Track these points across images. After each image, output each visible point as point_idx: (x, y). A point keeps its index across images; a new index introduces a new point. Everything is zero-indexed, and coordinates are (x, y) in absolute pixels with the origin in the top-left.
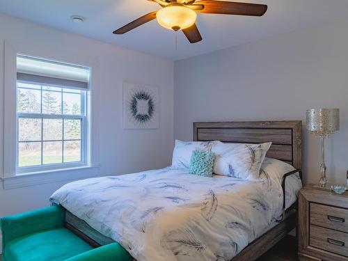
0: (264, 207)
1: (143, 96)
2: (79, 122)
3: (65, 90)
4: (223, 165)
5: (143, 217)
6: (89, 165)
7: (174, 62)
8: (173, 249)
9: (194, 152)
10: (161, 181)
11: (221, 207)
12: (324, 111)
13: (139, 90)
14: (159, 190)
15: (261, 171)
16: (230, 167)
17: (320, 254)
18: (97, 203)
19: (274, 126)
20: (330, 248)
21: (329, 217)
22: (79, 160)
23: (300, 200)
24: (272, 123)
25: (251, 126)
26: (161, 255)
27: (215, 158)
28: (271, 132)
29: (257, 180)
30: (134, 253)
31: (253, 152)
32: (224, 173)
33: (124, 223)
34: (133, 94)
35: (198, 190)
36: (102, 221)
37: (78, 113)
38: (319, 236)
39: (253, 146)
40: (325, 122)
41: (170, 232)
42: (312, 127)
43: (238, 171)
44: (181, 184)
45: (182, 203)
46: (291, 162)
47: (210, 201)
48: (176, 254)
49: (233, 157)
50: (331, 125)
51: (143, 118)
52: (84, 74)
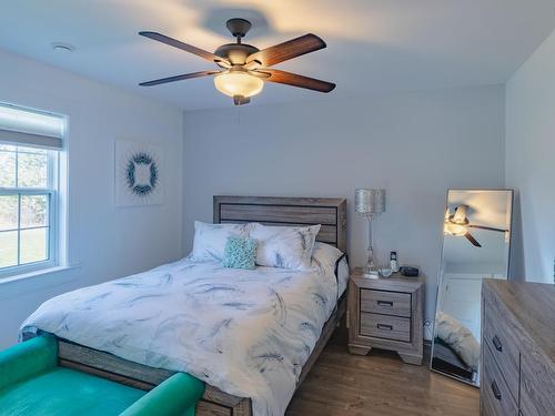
0: (324, 300)
1: (143, 159)
2: (45, 198)
3: (20, 148)
4: (269, 254)
5: (213, 335)
6: (64, 264)
7: (184, 112)
8: (258, 366)
9: (229, 238)
10: (201, 283)
11: (290, 309)
12: (374, 192)
13: (136, 150)
14: (206, 295)
15: (312, 258)
16: (278, 256)
17: (371, 342)
18: (129, 324)
19: (317, 204)
20: (380, 334)
21: (379, 302)
22: (44, 257)
23: (351, 287)
24: (315, 200)
25: (292, 203)
26: (249, 376)
27: (257, 246)
28: (314, 210)
29: (310, 270)
30: (212, 381)
31: (303, 237)
32: (270, 264)
33: (187, 347)
34: (130, 156)
35: (255, 290)
36: (147, 348)
37: (43, 185)
38: (370, 323)
39: (303, 229)
40: (373, 204)
41: (253, 347)
42: (362, 207)
43: (288, 260)
44: (230, 284)
45: (249, 309)
46: (335, 244)
47: (277, 302)
48: (262, 371)
49: (279, 243)
50: (379, 206)
51: (143, 190)
52: (56, 124)
